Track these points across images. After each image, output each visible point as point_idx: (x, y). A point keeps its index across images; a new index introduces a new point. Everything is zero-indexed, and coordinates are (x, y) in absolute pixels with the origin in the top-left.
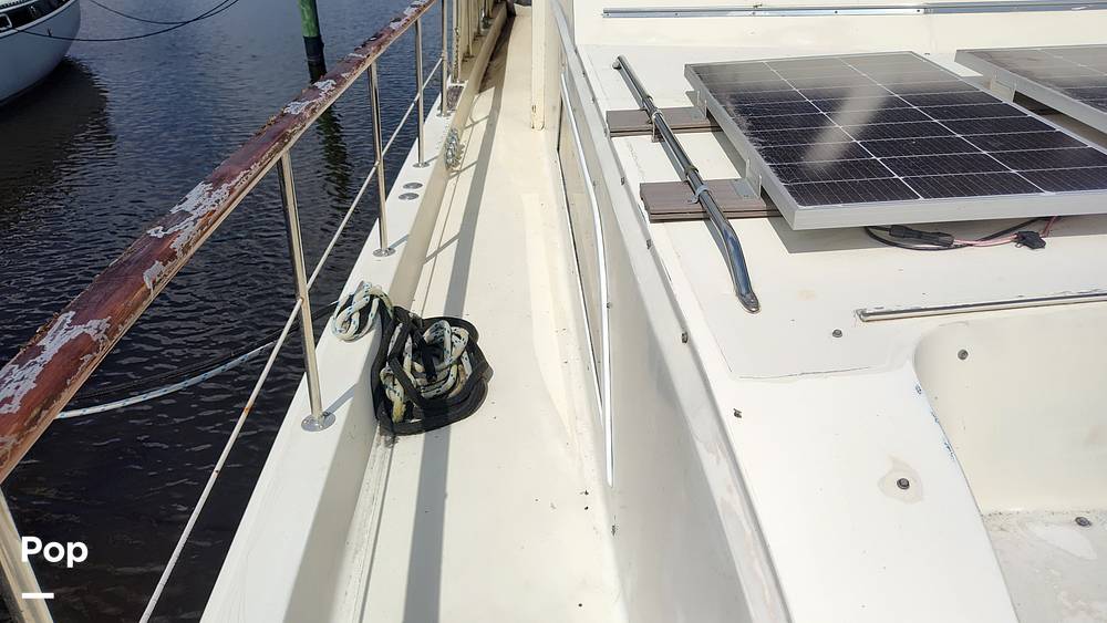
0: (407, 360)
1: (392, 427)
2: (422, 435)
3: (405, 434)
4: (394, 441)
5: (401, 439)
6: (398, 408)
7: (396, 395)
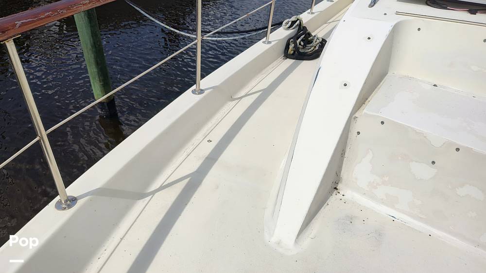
0: (300, 40)
1: (287, 55)
2: (294, 60)
3: (290, 58)
4: (286, 59)
5: (288, 59)
6: (291, 51)
7: (292, 46)
